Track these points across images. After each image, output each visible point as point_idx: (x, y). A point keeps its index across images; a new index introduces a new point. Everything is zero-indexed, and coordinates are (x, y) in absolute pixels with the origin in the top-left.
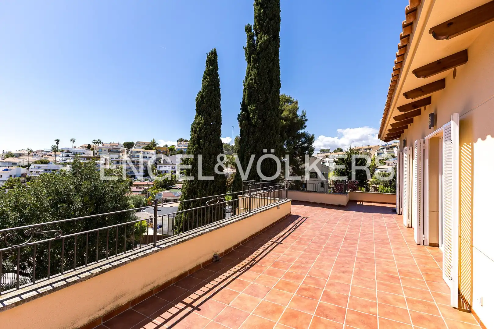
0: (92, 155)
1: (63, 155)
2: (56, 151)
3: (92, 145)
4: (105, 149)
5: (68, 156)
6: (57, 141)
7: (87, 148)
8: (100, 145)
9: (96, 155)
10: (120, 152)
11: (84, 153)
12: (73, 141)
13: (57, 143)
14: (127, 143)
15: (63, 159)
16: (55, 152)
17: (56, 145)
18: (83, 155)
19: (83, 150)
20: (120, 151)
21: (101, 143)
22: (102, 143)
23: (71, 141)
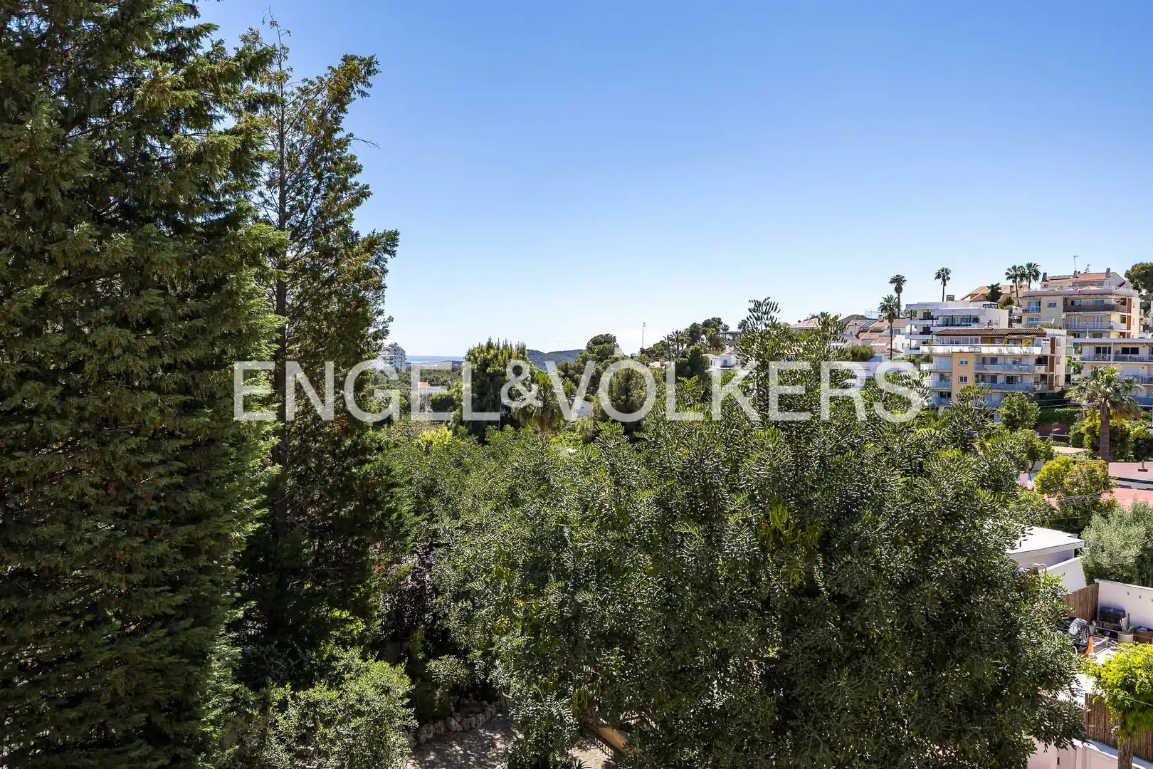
0: (1004, 325)
1: (914, 330)
2: (892, 317)
3: (1005, 284)
4: (1052, 300)
5: (926, 331)
6: (898, 282)
7: (987, 298)
8: (1036, 286)
9: (1016, 326)
10: (1111, 308)
11: (976, 320)
12: (943, 275)
13: (898, 290)
14: (1143, 267)
15: (914, 343)
16: (891, 321)
17: (895, 295)
18: (974, 327)
19: (974, 308)
20: (1113, 302)
21: (1036, 277)
22: (1041, 277)
23: (938, 277)
